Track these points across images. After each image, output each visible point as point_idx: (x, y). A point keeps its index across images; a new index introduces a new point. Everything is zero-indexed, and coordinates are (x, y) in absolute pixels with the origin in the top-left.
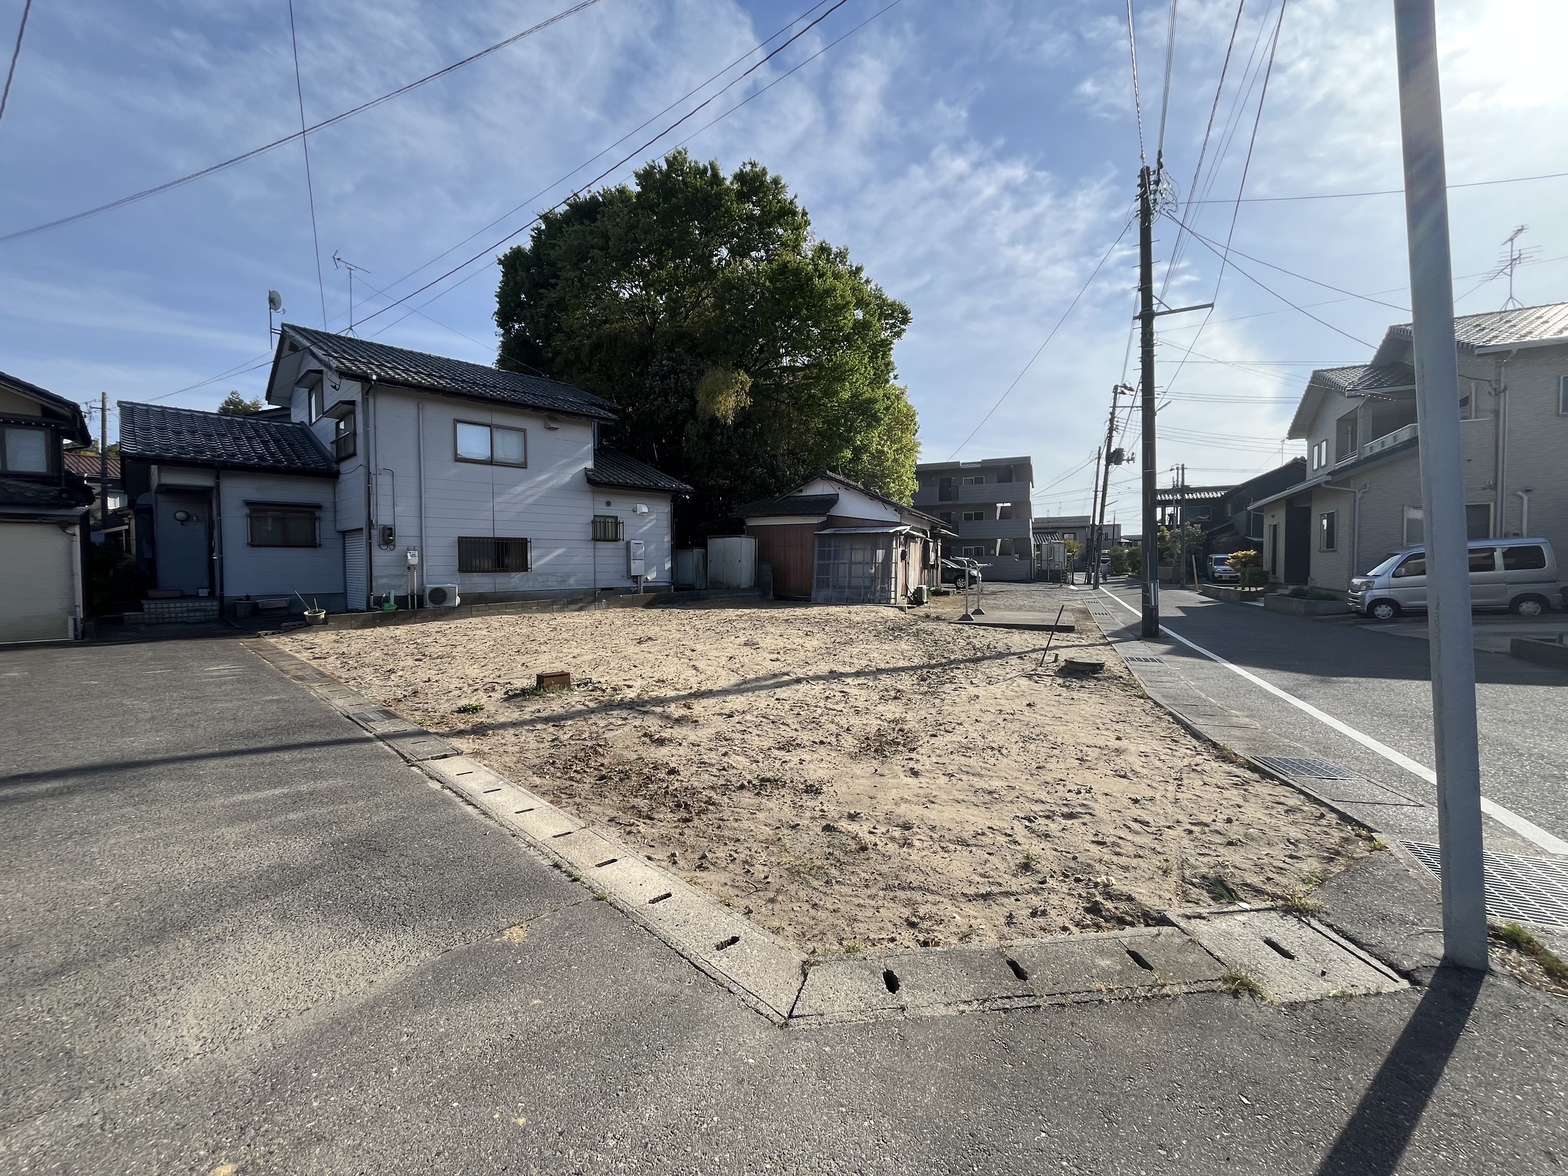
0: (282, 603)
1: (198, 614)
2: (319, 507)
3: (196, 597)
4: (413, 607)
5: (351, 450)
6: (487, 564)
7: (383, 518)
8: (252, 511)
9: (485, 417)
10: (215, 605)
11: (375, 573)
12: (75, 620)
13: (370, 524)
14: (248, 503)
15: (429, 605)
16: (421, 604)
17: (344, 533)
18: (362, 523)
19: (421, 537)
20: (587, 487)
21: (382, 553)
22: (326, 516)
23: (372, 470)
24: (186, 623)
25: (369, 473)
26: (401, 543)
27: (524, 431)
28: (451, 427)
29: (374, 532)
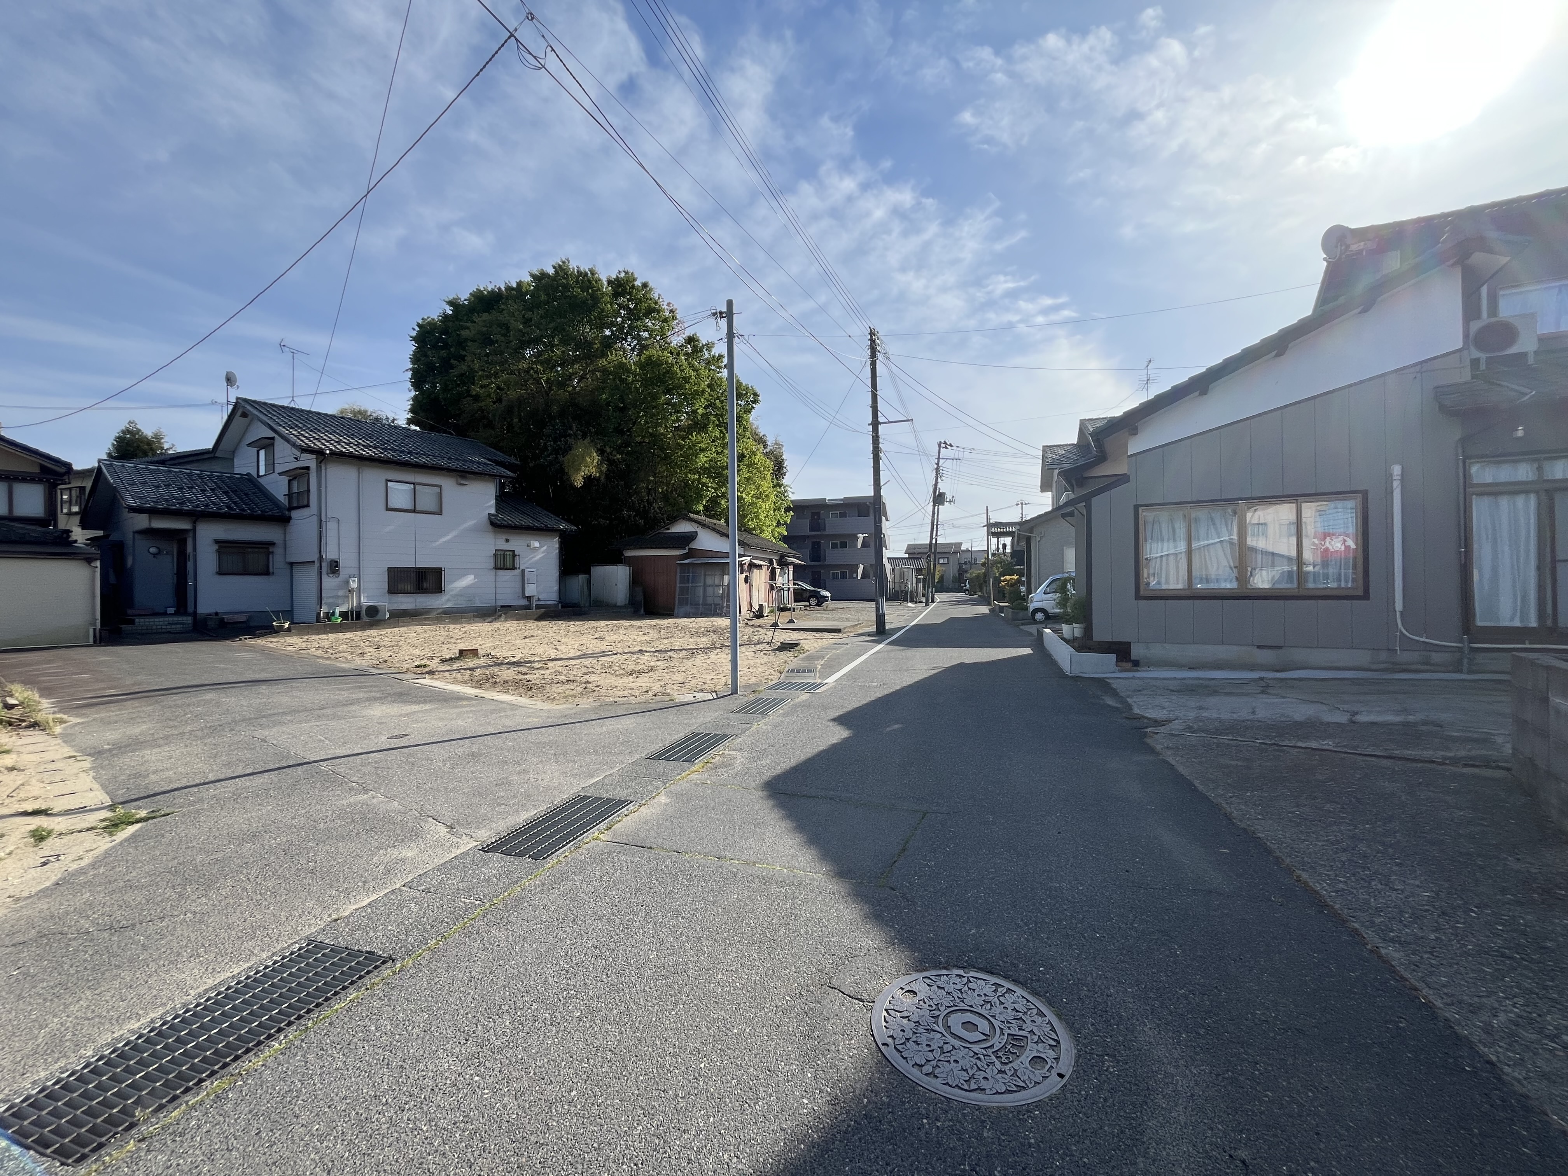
0: (243, 618)
1: (178, 626)
2: (272, 544)
3: (165, 614)
4: (352, 619)
5: (306, 503)
6: (409, 587)
7: (330, 554)
8: (219, 547)
9: (410, 477)
10: (189, 620)
11: (323, 595)
12: (95, 630)
13: (321, 557)
14: (217, 542)
15: (365, 618)
16: (358, 616)
17: (292, 564)
18: (315, 557)
19: (360, 567)
20: (490, 527)
21: (330, 580)
22: (278, 551)
23: (323, 519)
24: (170, 632)
25: (321, 521)
26: (343, 572)
27: (440, 487)
28: (384, 485)
29: (324, 564)
